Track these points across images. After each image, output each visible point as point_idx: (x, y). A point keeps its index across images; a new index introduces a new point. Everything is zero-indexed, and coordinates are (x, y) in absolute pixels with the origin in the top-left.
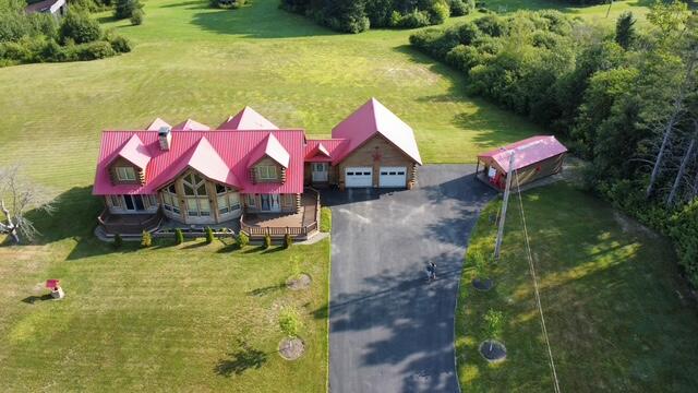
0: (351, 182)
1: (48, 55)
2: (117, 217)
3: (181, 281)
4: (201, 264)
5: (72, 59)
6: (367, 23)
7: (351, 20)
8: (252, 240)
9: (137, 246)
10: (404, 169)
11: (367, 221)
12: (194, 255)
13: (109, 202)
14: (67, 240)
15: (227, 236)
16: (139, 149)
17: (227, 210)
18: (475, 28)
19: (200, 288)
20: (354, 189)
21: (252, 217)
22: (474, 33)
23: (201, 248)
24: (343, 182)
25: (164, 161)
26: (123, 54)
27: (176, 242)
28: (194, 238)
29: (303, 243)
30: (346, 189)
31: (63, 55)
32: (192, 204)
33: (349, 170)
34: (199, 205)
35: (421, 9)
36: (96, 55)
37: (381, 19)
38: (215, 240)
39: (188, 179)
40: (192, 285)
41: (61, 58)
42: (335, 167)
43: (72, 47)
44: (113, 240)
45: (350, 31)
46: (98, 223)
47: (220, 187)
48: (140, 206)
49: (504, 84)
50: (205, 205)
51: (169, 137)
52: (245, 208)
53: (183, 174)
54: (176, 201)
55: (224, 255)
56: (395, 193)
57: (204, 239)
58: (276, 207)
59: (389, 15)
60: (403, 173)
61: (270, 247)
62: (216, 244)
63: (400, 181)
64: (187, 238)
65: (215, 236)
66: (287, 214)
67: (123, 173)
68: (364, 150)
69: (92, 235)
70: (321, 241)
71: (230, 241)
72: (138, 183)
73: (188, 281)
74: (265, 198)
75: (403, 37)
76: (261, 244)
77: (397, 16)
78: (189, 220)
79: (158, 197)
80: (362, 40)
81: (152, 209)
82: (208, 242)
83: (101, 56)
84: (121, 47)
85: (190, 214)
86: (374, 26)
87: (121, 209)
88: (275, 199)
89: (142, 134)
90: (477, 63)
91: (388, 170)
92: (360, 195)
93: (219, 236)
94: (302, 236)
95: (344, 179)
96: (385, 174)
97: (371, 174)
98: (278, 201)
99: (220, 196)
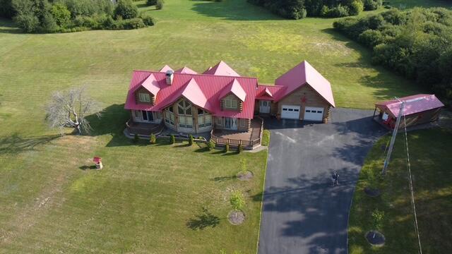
0: (285, 115)
1: (106, 25)
2: (136, 124)
3: (171, 167)
4: (184, 158)
5: (120, 28)
6: (305, 13)
7: (294, 11)
8: (217, 146)
9: (147, 143)
10: (322, 109)
11: (294, 141)
12: (180, 152)
13: (133, 114)
14: (107, 135)
15: (201, 142)
16: (154, 83)
17: (203, 126)
18: (382, 18)
19: (182, 173)
20: (287, 120)
21: (218, 131)
22: (380, 21)
23: (185, 148)
24: (280, 115)
25: (168, 92)
26: (150, 27)
27: (171, 143)
28: (181, 141)
29: (250, 151)
30: (282, 119)
31: (115, 25)
32: (182, 119)
33: (284, 107)
34: (186, 121)
35: (343, 5)
36: (134, 26)
37: (314, 11)
38: (194, 144)
39: (181, 104)
40: (178, 170)
41: (114, 28)
42: (276, 103)
43: (120, 21)
44: (133, 137)
45: (293, 18)
46: (126, 127)
47: (200, 110)
48: (151, 119)
49: (399, 57)
50: (190, 121)
51: (172, 77)
52: (215, 125)
53: (178, 100)
54: (173, 117)
55: (199, 154)
56: (315, 125)
57: (188, 143)
58: (234, 127)
59: (321, 8)
60: (321, 112)
61: (228, 152)
62: (195, 146)
63: (319, 117)
64: (177, 141)
65: (195, 141)
66: (241, 132)
67: (143, 97)
68: (296, 94)
69: (122, 133)
70: (262, 151)
71: (203, 145)
72: (151, 103)
73: (175, 167)
74: (228, 120)
75: (329, 23)
76: (223, 149)
77: (326, 9)
78: (180, 129)
79: (162, 113)
80: (300, 24)
81: (158, 121)
82: (190, 144)
83: (137, 27)
84: (149, 22)
85: (181, 126)
86: (309, 15)
87: (139, 119)
88: (234, 121)
89: (156, 74)
90: (380, 42)
91: (311, 109)
92: (290, 124)
93: (197, 141)
94: (250, 147)
95: (280, 112)
96: (309, 111)
97: (299, 110)
98: (236, 123)
99: (200, 116)
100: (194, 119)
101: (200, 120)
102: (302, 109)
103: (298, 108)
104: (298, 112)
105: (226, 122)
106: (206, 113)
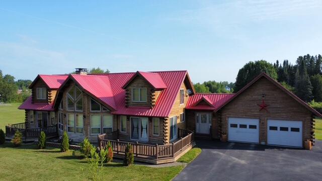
10: (298, 124)
17: (98, 131)
24: (226, 134)
30: (230, 142)
32: (71, 118)
34: (76, 121)
38: (68, 150)
39: (72, 93)
48: (45, 124)
56: (287, 150)
58: (145, 137)
63: (296, 139)
67: (40, 93)
85: (69, 129)
87: (34, 126)
88: (144, 126)
91: (279, 124)
92: (243, 146)
94: (152, 159)
96: (275, 129)
97: (258, 127)
98: (146, 129)
99: (94, 113)
100: (84, 117)
102: (263, 125)
104: (256, 131)
105: (133, 128)
106: (104, 109)
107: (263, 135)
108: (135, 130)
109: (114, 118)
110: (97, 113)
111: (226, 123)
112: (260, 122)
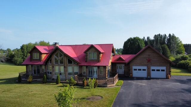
0: (136, 74)
11: (144, 84)
15: (67, 83)
16: (45, 50)
32: (57, 68)
39: (57, 55)
42: (127, 65)
48: (39, 72)
50: (62, 69)
52: (81, 75)
56: (160, 79)
58: (95, 76)
62: (60, 85)
65: (62, 83)
67: (35, 56)
68: (142, 56)
82: (57, 84)
87: (31, 73)
91: (156, 68)
95: (132, 71)
96: (154, 70)
97: (146, 70)
98: (96, 72)
99: (69, 65)
100: (65, 67)
101: (70, 70)
102: (149, 69)
103: (145, 68)
104: (146, 72)
105: (89, 72)
106: (74, 63)
107: (149, 74)
108: (91, 73)
109: (79, 67)
110: (71, 65)
111: (132, 69)
112: (147, 67)
